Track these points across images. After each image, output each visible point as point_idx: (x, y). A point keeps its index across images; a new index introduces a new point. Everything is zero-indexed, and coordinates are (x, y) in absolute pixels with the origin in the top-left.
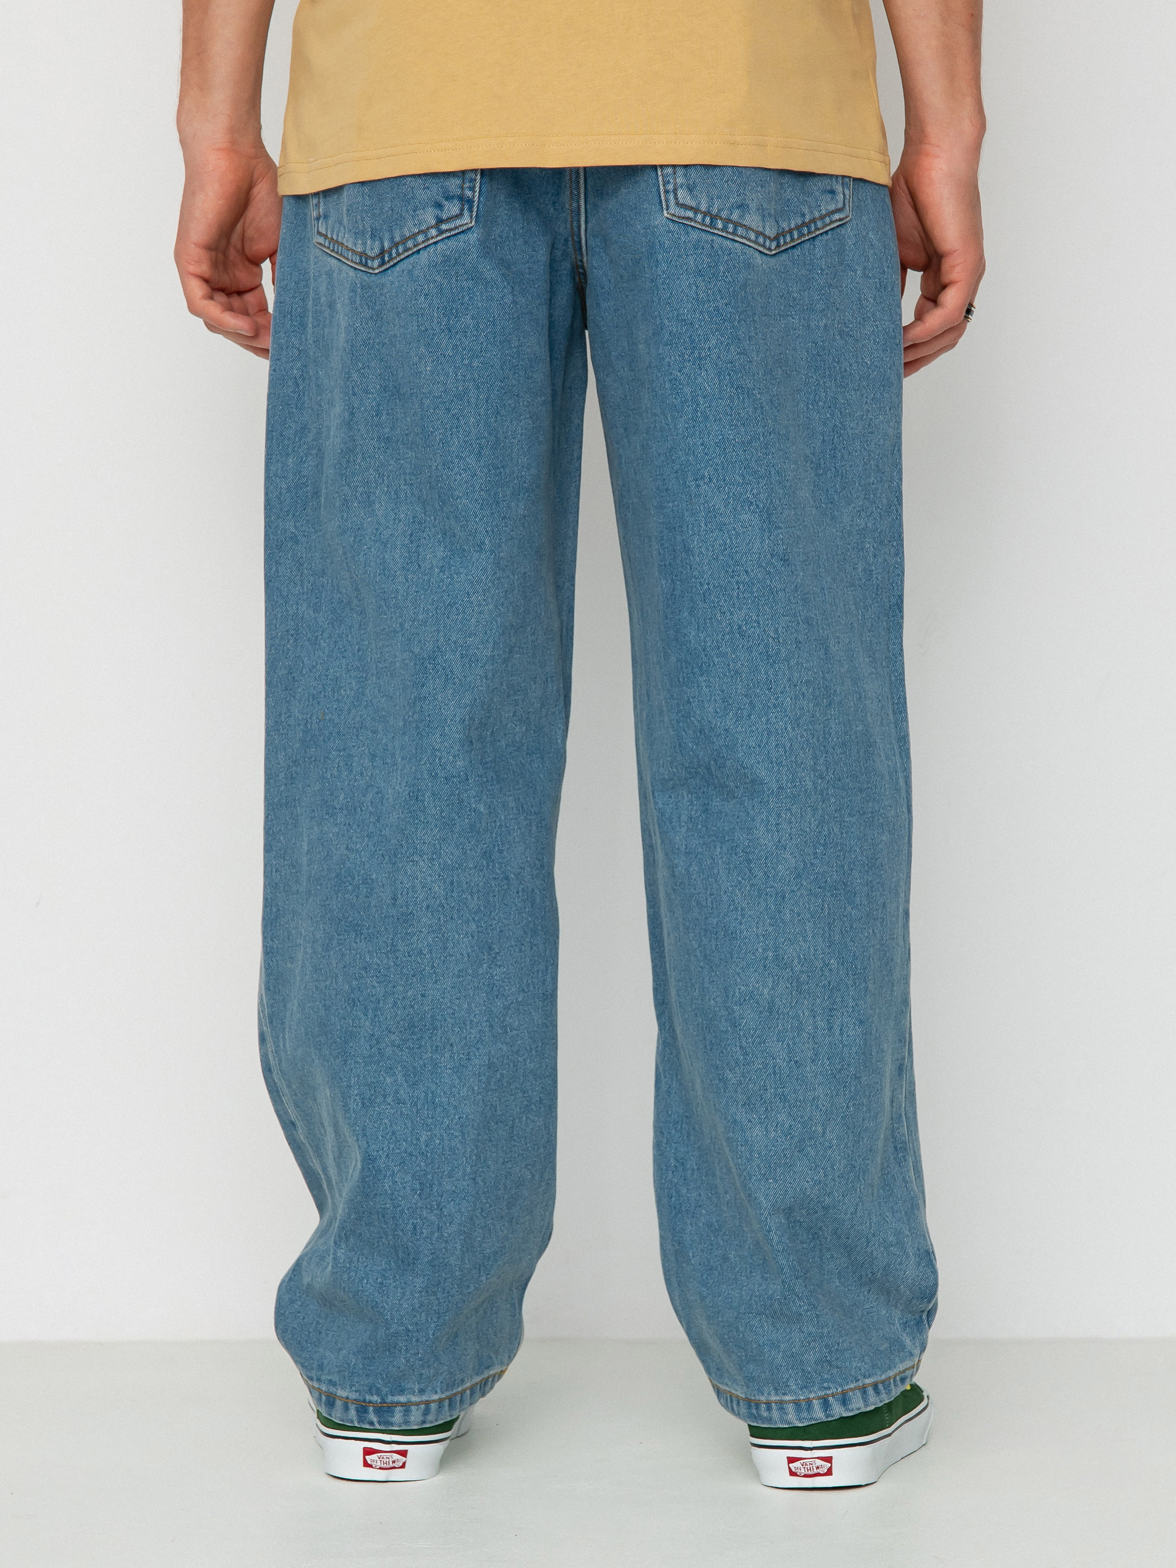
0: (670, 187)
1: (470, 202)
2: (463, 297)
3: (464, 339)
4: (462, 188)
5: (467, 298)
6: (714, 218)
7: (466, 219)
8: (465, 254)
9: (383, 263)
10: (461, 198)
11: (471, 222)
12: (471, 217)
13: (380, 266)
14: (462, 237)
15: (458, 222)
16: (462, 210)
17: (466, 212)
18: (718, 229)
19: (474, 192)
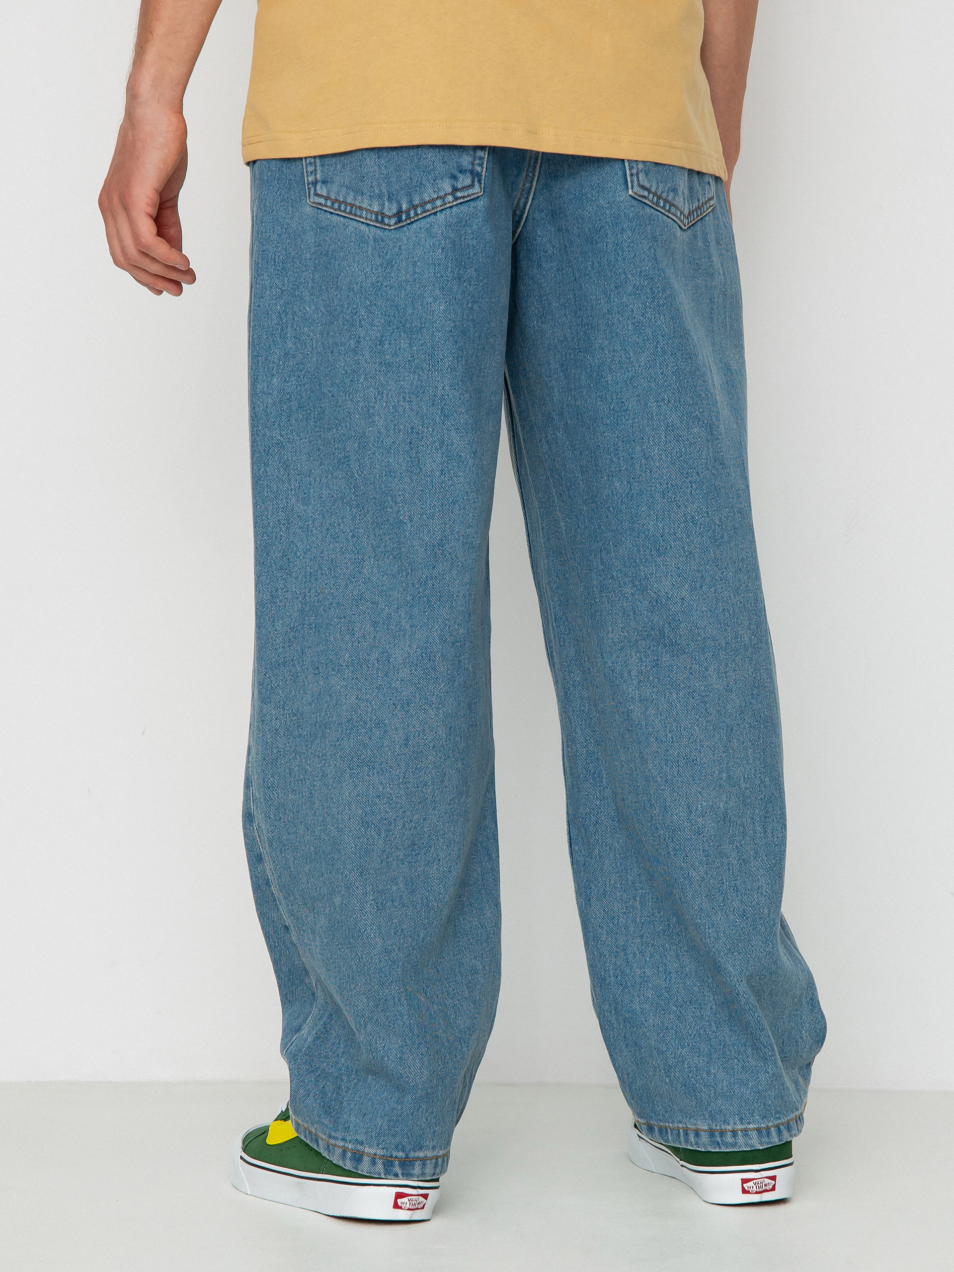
0: (634, 171)
1: (479, 175)
2: (469, 253)
3: (468, 287)
4: (473, 164)
5: (472, 254)
6: (659, 198)
7: (477, 189)
8: (473, 217)
9: (400, 221)
10: (472, 172)
11: (481, 192)
12: (481, 188)
13: (396, 224)
14: (472, 204)
15: (471, 191)
16: (473, 182)
17: (476, 183)
18: (660, 207)
19: (483, 168)
